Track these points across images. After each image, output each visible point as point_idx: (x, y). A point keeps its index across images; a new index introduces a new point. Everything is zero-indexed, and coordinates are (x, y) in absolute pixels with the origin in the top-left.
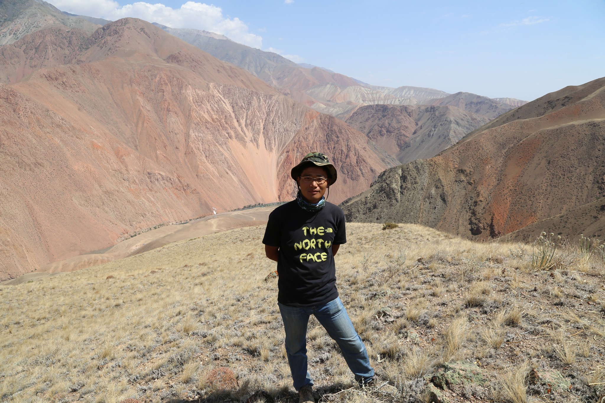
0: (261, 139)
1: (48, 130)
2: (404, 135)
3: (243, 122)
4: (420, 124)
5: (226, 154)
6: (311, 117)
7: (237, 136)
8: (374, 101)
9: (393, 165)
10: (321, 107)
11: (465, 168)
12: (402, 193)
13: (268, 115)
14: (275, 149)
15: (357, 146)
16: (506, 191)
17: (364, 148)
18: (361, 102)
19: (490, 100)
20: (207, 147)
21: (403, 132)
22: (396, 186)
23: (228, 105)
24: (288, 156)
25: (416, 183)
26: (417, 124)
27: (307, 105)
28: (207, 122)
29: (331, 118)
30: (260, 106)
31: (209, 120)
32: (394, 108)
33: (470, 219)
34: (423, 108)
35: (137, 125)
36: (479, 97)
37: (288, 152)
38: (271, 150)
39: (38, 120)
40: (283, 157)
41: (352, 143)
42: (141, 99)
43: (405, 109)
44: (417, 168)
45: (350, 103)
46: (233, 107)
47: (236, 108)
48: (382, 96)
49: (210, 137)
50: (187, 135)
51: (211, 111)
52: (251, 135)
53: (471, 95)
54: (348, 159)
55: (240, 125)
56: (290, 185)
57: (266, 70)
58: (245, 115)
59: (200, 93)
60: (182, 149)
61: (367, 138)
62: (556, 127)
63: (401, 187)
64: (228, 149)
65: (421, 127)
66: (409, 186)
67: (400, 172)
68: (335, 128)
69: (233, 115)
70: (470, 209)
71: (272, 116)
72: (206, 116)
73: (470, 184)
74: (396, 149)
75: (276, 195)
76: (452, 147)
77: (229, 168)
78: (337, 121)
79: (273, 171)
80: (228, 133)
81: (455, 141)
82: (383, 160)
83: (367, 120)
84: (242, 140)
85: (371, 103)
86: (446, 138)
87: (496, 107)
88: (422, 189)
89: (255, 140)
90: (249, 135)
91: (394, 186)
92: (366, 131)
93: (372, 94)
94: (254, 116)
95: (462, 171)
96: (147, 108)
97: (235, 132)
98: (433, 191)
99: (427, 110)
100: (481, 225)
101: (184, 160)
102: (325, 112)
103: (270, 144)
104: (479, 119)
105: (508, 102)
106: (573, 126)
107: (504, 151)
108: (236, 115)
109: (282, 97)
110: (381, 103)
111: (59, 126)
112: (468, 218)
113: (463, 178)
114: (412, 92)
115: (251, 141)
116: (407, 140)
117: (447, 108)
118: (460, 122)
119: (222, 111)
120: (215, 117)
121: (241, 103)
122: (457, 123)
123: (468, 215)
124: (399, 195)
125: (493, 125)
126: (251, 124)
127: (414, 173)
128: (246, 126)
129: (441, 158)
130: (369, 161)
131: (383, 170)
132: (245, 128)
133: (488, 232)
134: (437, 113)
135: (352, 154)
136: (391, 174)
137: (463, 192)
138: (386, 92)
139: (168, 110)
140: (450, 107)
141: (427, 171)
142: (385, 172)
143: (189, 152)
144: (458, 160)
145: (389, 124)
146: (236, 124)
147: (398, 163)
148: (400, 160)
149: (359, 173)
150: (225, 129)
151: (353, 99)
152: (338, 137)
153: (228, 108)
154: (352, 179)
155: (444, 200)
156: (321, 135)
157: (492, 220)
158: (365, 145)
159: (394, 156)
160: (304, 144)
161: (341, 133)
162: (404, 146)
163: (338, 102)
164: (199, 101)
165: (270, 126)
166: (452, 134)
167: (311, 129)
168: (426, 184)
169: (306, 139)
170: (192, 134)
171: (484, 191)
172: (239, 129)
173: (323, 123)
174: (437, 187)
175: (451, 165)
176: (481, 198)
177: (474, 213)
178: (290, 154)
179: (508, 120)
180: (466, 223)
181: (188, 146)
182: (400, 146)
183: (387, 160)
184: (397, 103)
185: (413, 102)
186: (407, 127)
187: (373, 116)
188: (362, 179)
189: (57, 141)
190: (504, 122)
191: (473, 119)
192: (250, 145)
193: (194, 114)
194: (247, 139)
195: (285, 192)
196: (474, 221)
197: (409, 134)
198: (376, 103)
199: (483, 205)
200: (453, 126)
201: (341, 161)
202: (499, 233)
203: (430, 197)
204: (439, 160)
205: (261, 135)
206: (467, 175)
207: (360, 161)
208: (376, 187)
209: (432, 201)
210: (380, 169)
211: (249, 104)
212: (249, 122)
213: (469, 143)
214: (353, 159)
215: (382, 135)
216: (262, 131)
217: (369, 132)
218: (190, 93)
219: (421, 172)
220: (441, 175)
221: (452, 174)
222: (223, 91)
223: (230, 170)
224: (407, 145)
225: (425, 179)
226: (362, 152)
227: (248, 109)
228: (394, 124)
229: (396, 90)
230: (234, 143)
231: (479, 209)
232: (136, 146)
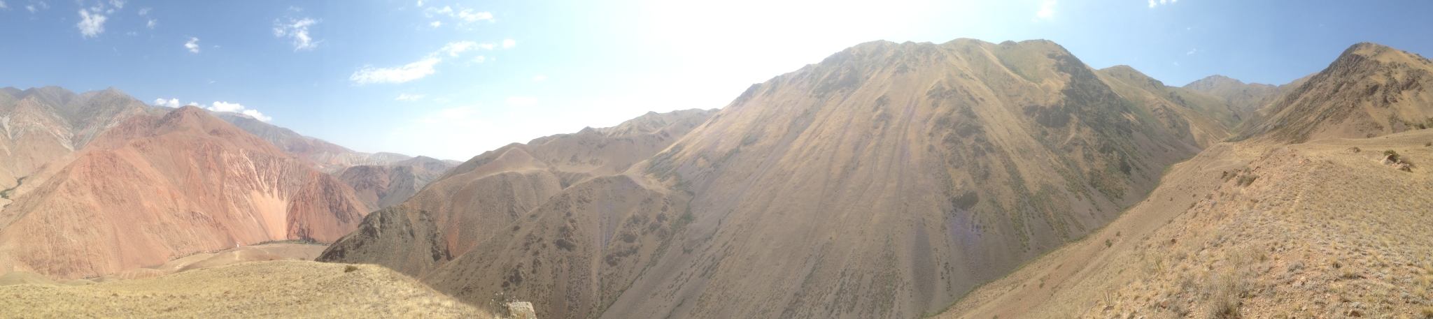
0: (275, 191)
1: (131, 179)
2: (382, 188)
3: (263, 178)
4: (392, 179)
5: (249, 201)
6: (313, 175)
7: (258, 188)
8: (359, 163)
9: (374, 210)
10: (320, 167)
11: (426, 210)
12: (381, 231)
13: (281, 173)
14: (285, 198)
15: (347, 197)
16: (455, 225)
17: (353, 198)
18: (350, 164)
19: (440, 161)
20: (235, 195)
21: (381, 185)
22: (377, 226)
23: (252, 165)
24: (295, 204)
25: (391, 223)
26: (390, 179)
27: (310, 166)
28: (236, 177)
29: (328, 176)
30: (275, 167)
31: (238, 175)
32: (373, 168)
33: (432, 248)
34: (394, 167)
35: (187, 177)
36: (432, 159)
37: (295, 201)
38: (282, 199)
39: (126, 173)
40: (291, 205)
41: (344, 194)
42: (191, 159)
43: (381, 169)
44: (391, 211)
45: (341, 165)
46: (256, 167)
47: (258, 167)
48: (365, 160)
49: (238, 188)
50: (222, 186)
51: (240, 169)
52: (268, 188)
53: (427, 158)
54: (341, 207)
55: (260, 180)
56: (296, 227)
57: (281, 141)
58: (264, 172)
59: (233, 156)
60: (217, 196)
61: (354, 190)
62: (482, 177)
63: (381, 227)
64: (251, 197)
65: (393, 181)
66: (387, 225)
67: (379, 215)
68: (331, 183)
69: (255, 172)
70: (431, 240)
71: (284, 173)
72: (236, 173)
73: (430, 221)
74: (376, 198)
75: (285, 235)
76: (416, 195)
77: (251, 211)
78: (332, 178)
79: (284, 215)
80: (251, 186)
81: (417, 190)
82: (367, 207)
83: (354, 177)
84: (261, 191)
85: (357, 165)
86: (411, 188)
87: (444, 166)
88: (396, 227)
89: (271, 192)
90: (267, 187)
91: (376, 226)
92: (354, 185)
93: (357, 158)
94: (271, 173)
95: (423, 212)
96: (195, 165)
97: (257, 185)
98: (404, 228)
99: (397, 169)
100: (440, 252)
101: (218, 205)
102: (324, 171)
103: (282, 194)
104: (433, 174)
105: (451, 163)
106: (492, 176)
107: (451, 196)
108: (257, 173)
109: (292, 160)
110: (364, 164)
111: (138, 176)
112: (431, 247)
113: (425, 217)
114: (386, 156)
115: (268, 192)
116: (384, 190)
117: (411, 167)
118: (421, 177)
119: (247, 169)
120: (242, 173)
121: (261, 164)
122: (419, 178)
123: (430, 245)
124: (379, 233)
125: (443, 178)
126: (268, 180)
127: (390, 215)
128: (265, 180)
129: (408, 203)
130: (357, 207)
131: (367, 214)
132: (264, 183)
133: (445, 257)
134: (404, 171)
135: (344, 203)
136: (373, 217)
137: (426, 227)
138: (368, 156)
139: (209, 168)
140: (413, 167)
141: (399, 213)
142: (368, 216)
143: (222, 199)
144: (420, 204)
145: (371, 180)
146: (257, 179)
147: (378, 209)
148: (380, 206)
149: (350, 217)
150: (249, 182)
151: (344, 162)
152: (333, 190)
153: (252, 167)
154: (345, 222)
155: (412, 235)
156: (320, 188)
157: (447, 246)
158: (353, 196)
159: (375, 203)
160: (307, 195)
161: (335, 187)
162: (381, 196)
163: (333, 164)
164: (231, 162)
165: (283, 181)
166: (415, 185)
167: (313, 184)
168: (399, 223)
169: (308, 191)
170: (226, 186)
171: (440, 225)
172: (259, 183)
173: (322, 180)
174: (407, 225)
175: (415, 207)
176: (438, 231)
177: (434, 243)
178: (297, 203)
179: (452, 175)
180: (430, 251)
181: (222, 194)
182: (379, 195)
183: (370, 206)
184: (376, 164)
185: (387, 163)
186: (383, 182)
187: (358, 174)
188: (352, 222)
189: (136, 186)
190: (450, 176)
191: (430, 175)
192: (267, 195)
193: (227, 171)
194: (265, 191)
195: (292, 232)
196: (435, 249)
197: (385, 186)
198: (361, 164)
199: (440, 236)
200: (416, 179)
201: (336, 208)
202: (454, 256)
203: (402, 233)
204: (407, 204)
205: (276, 188)
206: (427, 215)
207: (350, 208)
208: (362, 227)
209: (404, 236)
210: (365, 213)
211: (268, 164)
212: (267, 178)
213: (428, 191)
214: (345, 206)
215: (365, 188)
216: (276, 185)
217: (356, 186)
218: (225, 156)
219: (395, 214)
220: (409, 216)
221: (417, 215)
222: (250, 154)
223: (251, 213)
224: (384, 195)
225: (397, 220)
226: (351, 201)
227: (267, 168)
228: (374, 179)
229: (375, 155)
230: (255, 193)
231: (438, 239)
232: (185, 192)
